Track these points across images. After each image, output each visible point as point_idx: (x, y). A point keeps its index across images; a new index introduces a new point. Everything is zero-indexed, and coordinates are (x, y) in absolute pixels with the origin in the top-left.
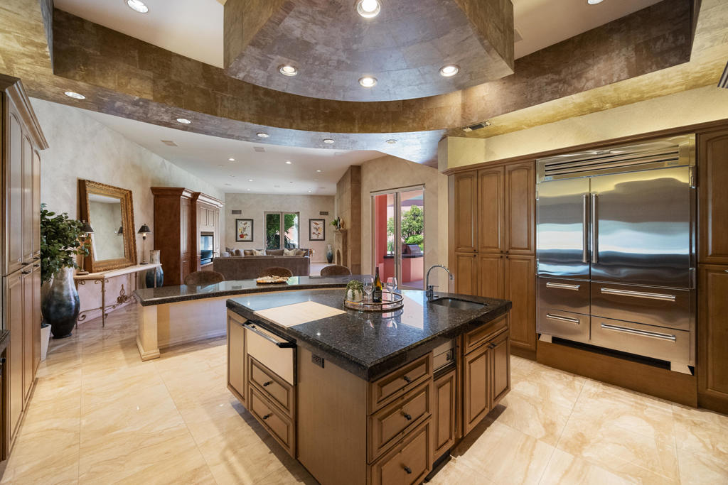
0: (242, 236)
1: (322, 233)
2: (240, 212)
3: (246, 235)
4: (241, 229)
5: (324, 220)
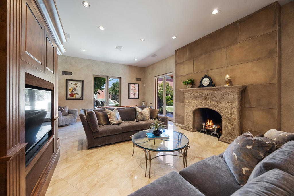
0: (72, 95)
1: (137, 93)
2: (70, 73)
3: (77, 94)
4: (71, 88)
5: (138, 84)
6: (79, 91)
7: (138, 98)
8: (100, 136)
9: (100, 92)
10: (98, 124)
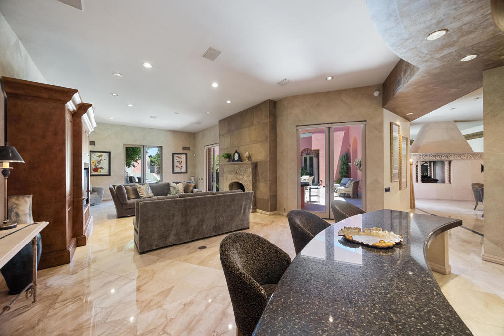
0: (96, 170)
1: (184, 166)
2: (93, 143)
3: (102, 168)
4: (94, 161)
5: (186, 154)
6: (105, 164)
7: (186, 172)
8: (130, 207)
9: (135, 164)
10: (127, 197)
